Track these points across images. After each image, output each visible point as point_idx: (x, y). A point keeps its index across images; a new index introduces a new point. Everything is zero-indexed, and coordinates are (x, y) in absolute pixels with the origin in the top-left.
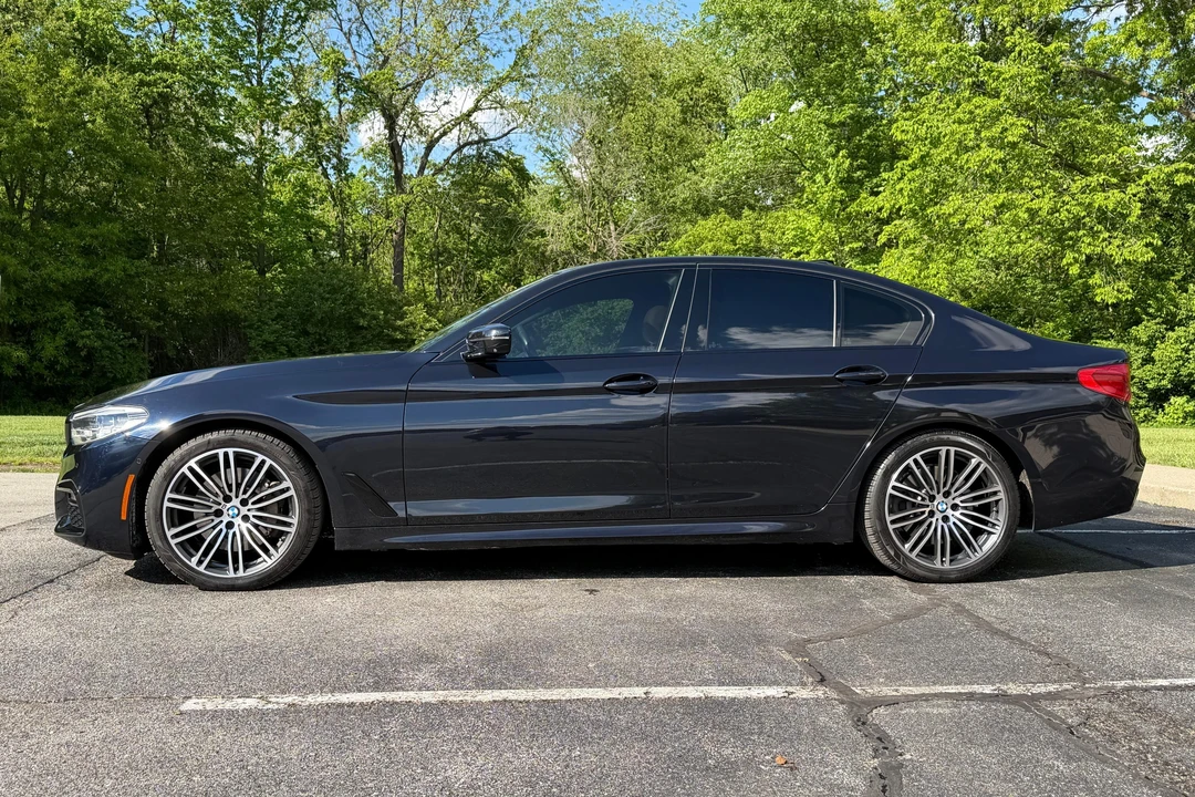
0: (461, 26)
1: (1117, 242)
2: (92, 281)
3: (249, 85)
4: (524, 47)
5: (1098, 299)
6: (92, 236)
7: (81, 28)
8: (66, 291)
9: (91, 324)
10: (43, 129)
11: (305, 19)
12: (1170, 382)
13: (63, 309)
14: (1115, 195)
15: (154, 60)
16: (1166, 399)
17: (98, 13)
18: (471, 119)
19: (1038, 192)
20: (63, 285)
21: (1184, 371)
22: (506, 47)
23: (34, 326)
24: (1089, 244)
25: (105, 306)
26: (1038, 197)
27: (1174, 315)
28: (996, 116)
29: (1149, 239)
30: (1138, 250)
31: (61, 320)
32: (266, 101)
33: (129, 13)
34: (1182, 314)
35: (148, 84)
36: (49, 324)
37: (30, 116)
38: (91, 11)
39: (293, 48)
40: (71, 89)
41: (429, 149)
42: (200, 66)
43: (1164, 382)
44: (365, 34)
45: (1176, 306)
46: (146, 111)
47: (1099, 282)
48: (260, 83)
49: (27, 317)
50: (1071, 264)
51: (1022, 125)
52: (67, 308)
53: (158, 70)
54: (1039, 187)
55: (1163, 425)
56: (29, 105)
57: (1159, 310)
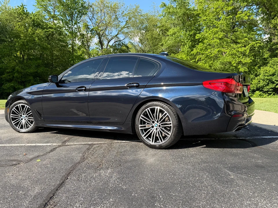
0: (114, 17)
1: (244, 59)
2: (37, 72)
3: (70, 31)
4: (127, 21)
5: (240, 71)
6: (36, 63)
7: (33, 21)
8: (31, 74)
9: (36, 81)
10: (25, 42)
11: (81, 17)
12: (256, 88)
13: (30, 78)
14: (244, 49)
15: (48, 27)
16: (255, 91)
17: (37, 17)
18: (117, 36)
19: (227, 48)
20: (31, 73)
21: (258, 86)
22: (124, 21)
23: (25, 81)
24: (238, 59)
25: (39, 77)
26: (227, 49)
27: (256, 74)
28: (217, 32)
29: (251, 58)
30: (248, 60)
31: (30, 80)
32: (73, 34)
33: (45, 17)
34: (258, 74)
35: (47, 32)
36: (28, 81)
37: (22, 39)
38: (35, 17)
39: (79, 23)
40: (31, 33)
41: (108, 43)
42: (58, 28)
43: (254, 88)
44: (94, 19)
45: (257, 72)
46: (47, 37)
47: (240, 67)
48: (72, 30)
49: (23, 80)
50: (234, 64)
51: (223, 34)
52: (31, 78)
53: (49, 28)
54: (227, 47)
55: (254, 97)
56: (22, 37)
57: (254, 73)
